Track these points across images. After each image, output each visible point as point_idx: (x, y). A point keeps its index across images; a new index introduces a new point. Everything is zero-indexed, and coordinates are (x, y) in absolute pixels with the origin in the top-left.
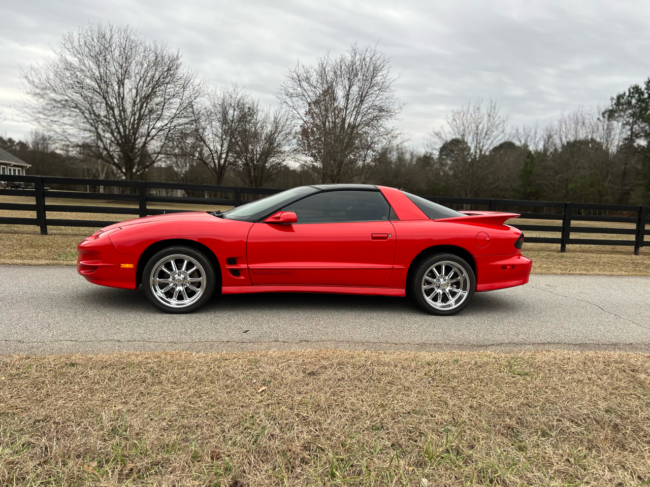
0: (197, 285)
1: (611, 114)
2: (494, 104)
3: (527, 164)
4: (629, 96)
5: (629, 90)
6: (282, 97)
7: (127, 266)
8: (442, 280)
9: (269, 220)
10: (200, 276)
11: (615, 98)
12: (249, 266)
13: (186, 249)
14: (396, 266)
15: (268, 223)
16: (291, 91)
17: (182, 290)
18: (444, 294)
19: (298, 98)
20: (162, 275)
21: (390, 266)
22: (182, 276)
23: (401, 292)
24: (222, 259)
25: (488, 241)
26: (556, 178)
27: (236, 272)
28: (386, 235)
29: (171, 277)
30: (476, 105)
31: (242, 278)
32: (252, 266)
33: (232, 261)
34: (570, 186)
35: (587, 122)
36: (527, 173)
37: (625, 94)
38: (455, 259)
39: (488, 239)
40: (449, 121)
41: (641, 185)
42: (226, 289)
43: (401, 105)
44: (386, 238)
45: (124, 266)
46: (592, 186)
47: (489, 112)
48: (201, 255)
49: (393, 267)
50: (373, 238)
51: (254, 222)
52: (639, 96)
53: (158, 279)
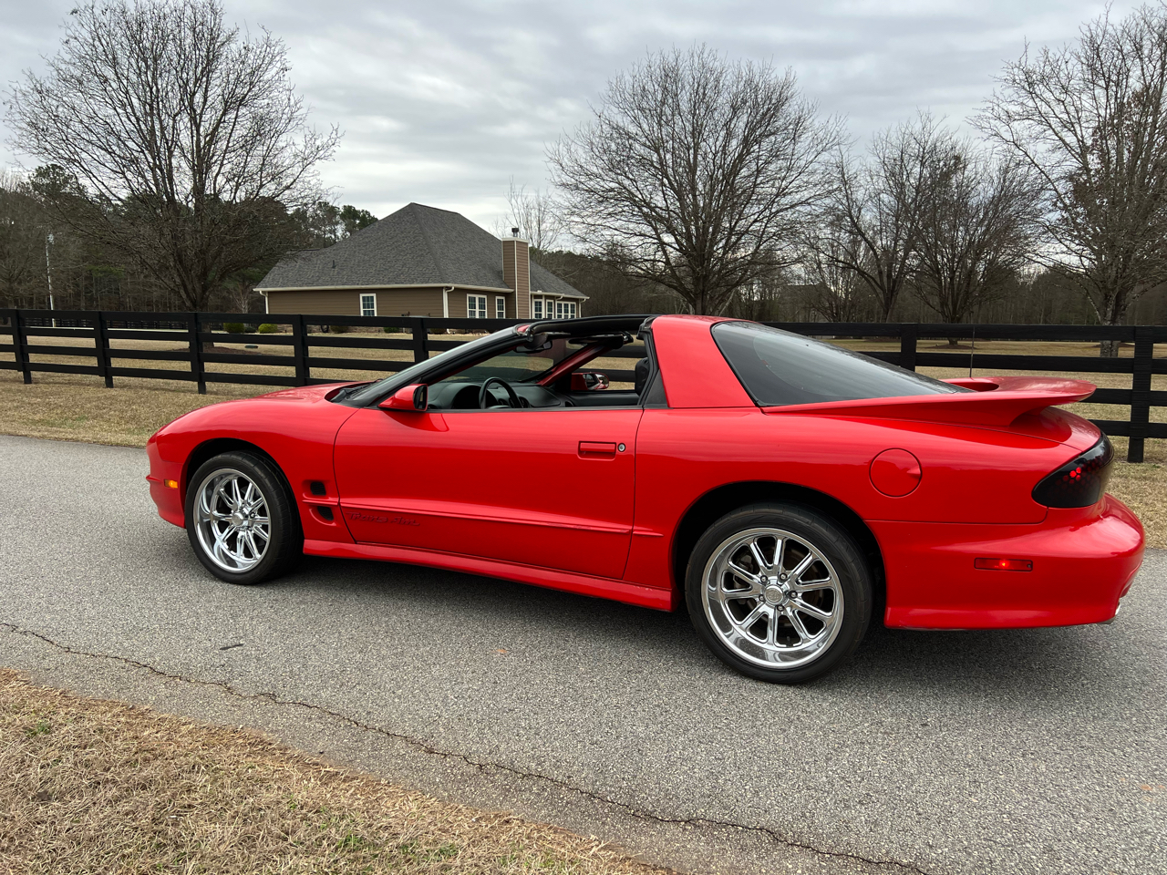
7: (172, 484)
8: (773, 579)
9: (387, 403)
12: (341, 501)
14: (640, 530)
15: (384, 409)
17: (247, 538)
18: (783, 619)
20: (221, 505)
21: (624, 528)
22: (246, 511)
23: (661, 596)
25: (919, 477)
27: (325, 512)
28: (612, 447)
29: (232, 512)
31: (334, 524)
32: (348, 502)
33: (318, 488)
38: (795, 523)
39: (917, 471)
42: (311, 545)
44: (611, 454)
49: (632, 530)
50: (581, 452)
51: (363, 405)
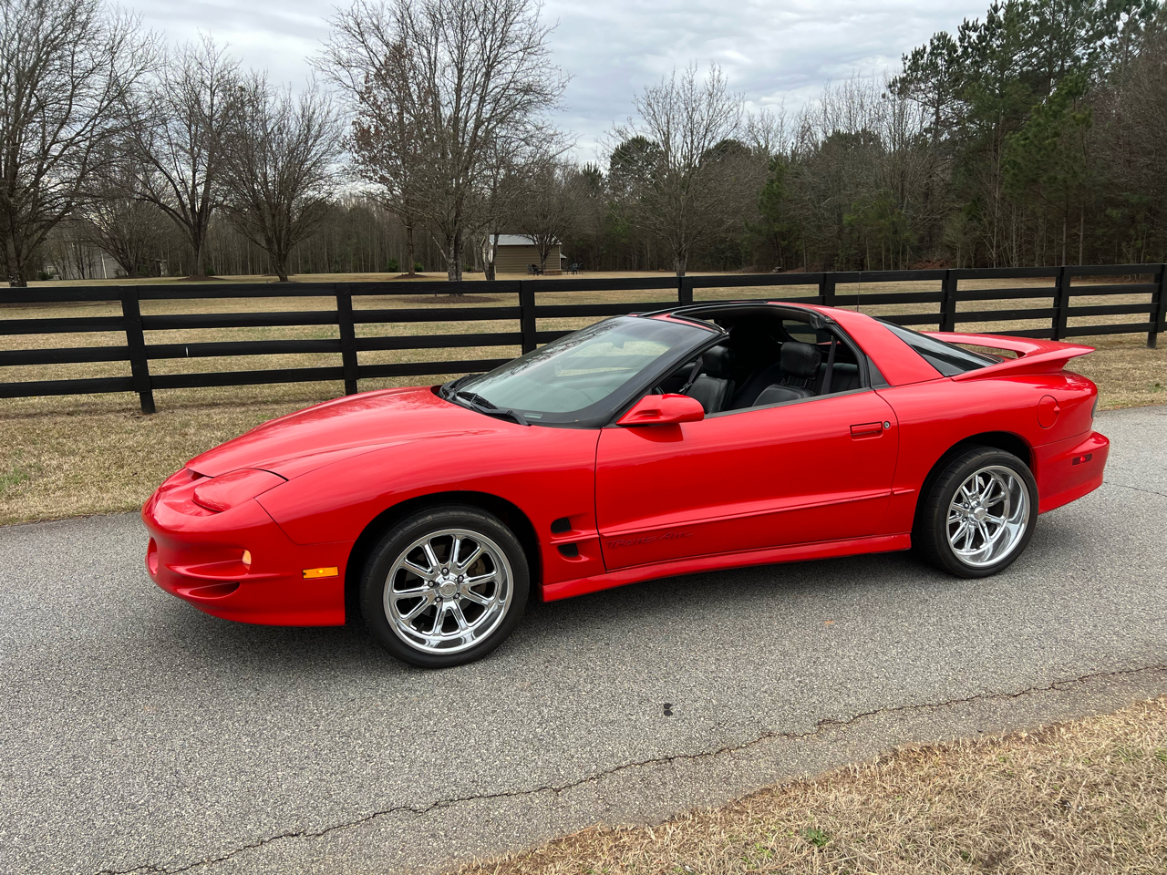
0: (484, 590)
1: (902, 87)
2: (717, 73)
3: (772, 182)
4: (932, 53)
5: (932, 43)
6: (328, 69)
7: (322, 572)
8: (975, 504)
9: (630, 418)
10: (489, 569)
11: (910, 57)
12: (601, 531)
13: (463, 514)
14: (897, 491)
15: (630, 427)
16: (344, 54)
17: (455, 607)
19: (360, 70)
20: (404, 580)
21: (886, 492)
22: (452, 576)
24: (541, 524)
26: (822, 204)
27: (570, 549)
28: (879, 426)
29: (426, 583)
30: (686, 75)
31: (584, 559)
32: (609, 531)
33: (562, 525)
34: (847, 218)
35: (867, 101)
36: (773, 198)
37: (925, 48)
40: (641, 107)
41: (960, 209)
42: (552, 589)
43: (563, 80)
44: (879, 431)
45: (311, 574)
46: (881, 216)
47: (710, 88)
48: (498, 523)
49: (892, 492)
50: (854, 435)
51: (600, 426)
52: (949, 54)
53: (395, 591)
